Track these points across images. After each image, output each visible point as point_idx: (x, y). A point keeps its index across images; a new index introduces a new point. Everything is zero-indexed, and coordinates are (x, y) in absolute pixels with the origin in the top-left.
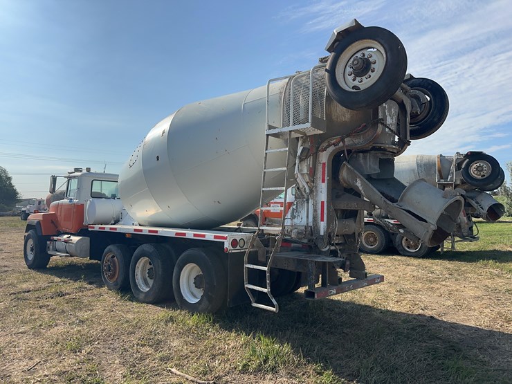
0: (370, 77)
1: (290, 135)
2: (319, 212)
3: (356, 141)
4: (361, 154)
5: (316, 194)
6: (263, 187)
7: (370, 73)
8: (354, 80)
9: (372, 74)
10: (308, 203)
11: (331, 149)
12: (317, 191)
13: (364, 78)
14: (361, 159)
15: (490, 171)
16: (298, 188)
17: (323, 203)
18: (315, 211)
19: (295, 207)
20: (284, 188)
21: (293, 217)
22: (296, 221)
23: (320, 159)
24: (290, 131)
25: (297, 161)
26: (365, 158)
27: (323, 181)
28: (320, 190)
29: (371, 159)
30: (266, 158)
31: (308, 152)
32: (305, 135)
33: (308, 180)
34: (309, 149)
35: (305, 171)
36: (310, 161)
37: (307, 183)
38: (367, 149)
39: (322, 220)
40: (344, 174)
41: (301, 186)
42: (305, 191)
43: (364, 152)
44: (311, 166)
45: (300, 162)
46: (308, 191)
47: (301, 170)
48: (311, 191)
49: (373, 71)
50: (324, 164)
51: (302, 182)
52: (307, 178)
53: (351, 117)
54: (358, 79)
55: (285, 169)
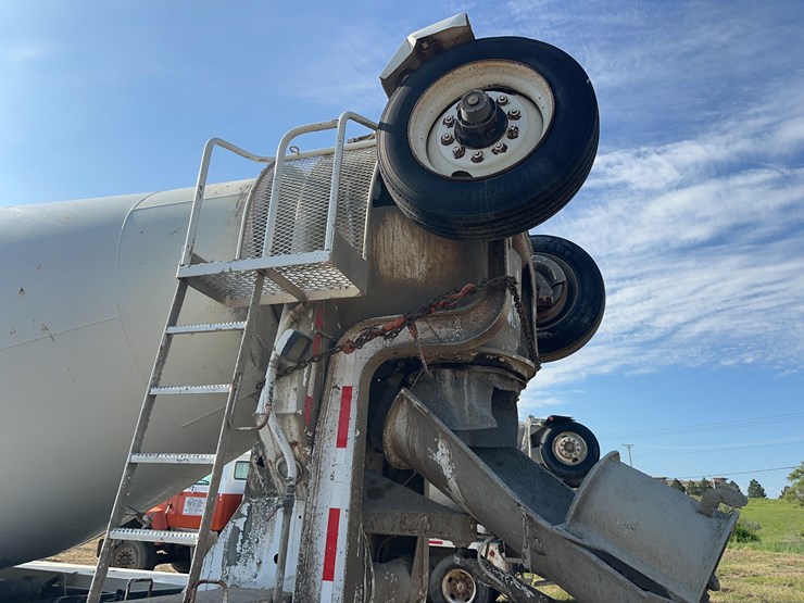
0: (505, 149)
1: (259, 284)
2: (321, 545)
3: (443, 332)
4: (448, 373)
5: (317, 484)
6: (137, 451)
7: (505, 140)
8: (459, 155)
9: (511, 144)
10: (288, 513)
11: (372, 347)
12: (318, 472)
13: (487, 151)
14: (447, 384)
15: (585, 452)
16: (260, 462)
17: (334, 514)
18: (308, 540)
19: (240, 523)
20: (212, 458)
21: (231, 558)
22: (240, 572)
23: (337, 376)
24: (262, 273)
25: (270, 375)
26: (457, 384)
27: (342, 443)
28: (330, 470)
29: (473, 389)
30: (165, 350)
31: (307, 349)
32: (303, 300)
33: (295, 437)
34: (310, 342)
35: (291, 405)
36: (307, 377)
37: (293, 444)
38: (466, 359)
39: (329, 575)
40: (399, 425)
41: (270, 456)
42: (282, 473)
43: (457, 366)
44: (310, 394)
45: (278, 377)
46: (291, 472)
47: (280, 404)
48: (302, 473)
49: (513, 135)
50: (347, 391)
51: (277, 441)
52: (293, 427)
53: (430, 270)
54: (470, 153)
55: (228, 388)
